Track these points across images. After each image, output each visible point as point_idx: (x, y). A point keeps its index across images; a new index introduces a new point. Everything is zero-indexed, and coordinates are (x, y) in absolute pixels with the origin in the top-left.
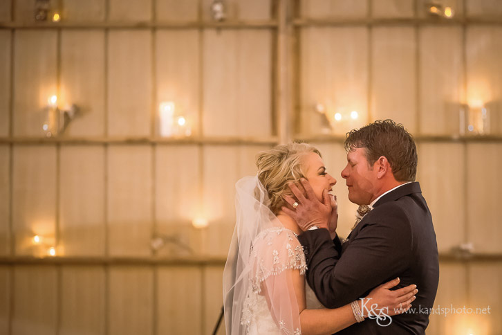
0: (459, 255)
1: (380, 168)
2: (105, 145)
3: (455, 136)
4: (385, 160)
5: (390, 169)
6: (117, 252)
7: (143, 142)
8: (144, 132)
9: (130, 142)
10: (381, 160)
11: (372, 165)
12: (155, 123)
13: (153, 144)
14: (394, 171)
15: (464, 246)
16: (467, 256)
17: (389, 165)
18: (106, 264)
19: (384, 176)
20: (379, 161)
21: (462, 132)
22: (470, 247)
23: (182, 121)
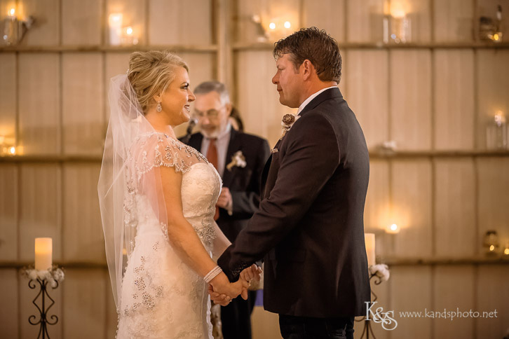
0: (382, 153)
1: (306, 71)
2: (60, 53)
3: (379, 44)
4: (309, 62)
5: (315, 71)
6: (72, 150)
7: (94, 50)
8: (95, 41)
9: (83, 50)
10: (306, 63)
11: (298, 68)
12: (105, 33)
13: (104, 52)
14: (319, 72)
15: (387, 144)
16: (389, 153)
17: (313, 67)
18: (62, 162)
19: (309, 78)
20: (303, 64)
21: (386, 40)
22: (393, 145)
23: (130, 31)
